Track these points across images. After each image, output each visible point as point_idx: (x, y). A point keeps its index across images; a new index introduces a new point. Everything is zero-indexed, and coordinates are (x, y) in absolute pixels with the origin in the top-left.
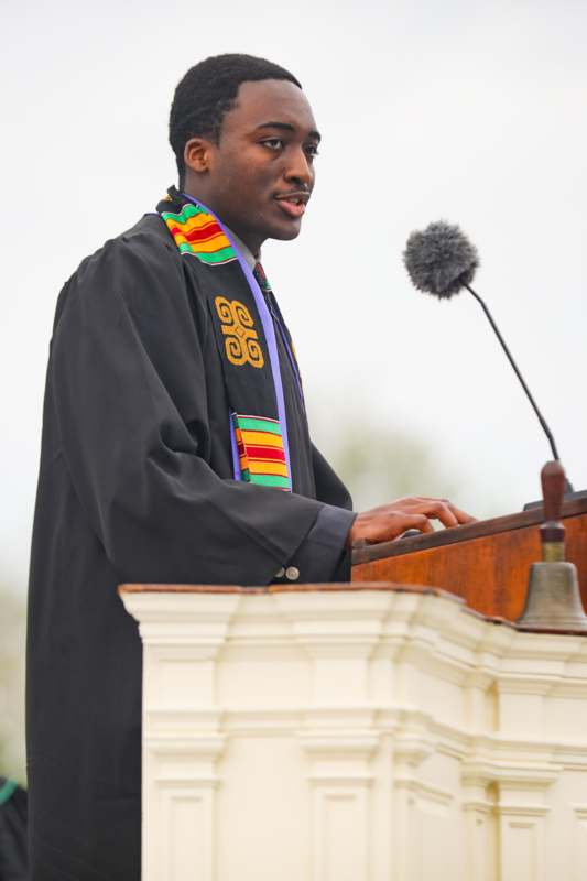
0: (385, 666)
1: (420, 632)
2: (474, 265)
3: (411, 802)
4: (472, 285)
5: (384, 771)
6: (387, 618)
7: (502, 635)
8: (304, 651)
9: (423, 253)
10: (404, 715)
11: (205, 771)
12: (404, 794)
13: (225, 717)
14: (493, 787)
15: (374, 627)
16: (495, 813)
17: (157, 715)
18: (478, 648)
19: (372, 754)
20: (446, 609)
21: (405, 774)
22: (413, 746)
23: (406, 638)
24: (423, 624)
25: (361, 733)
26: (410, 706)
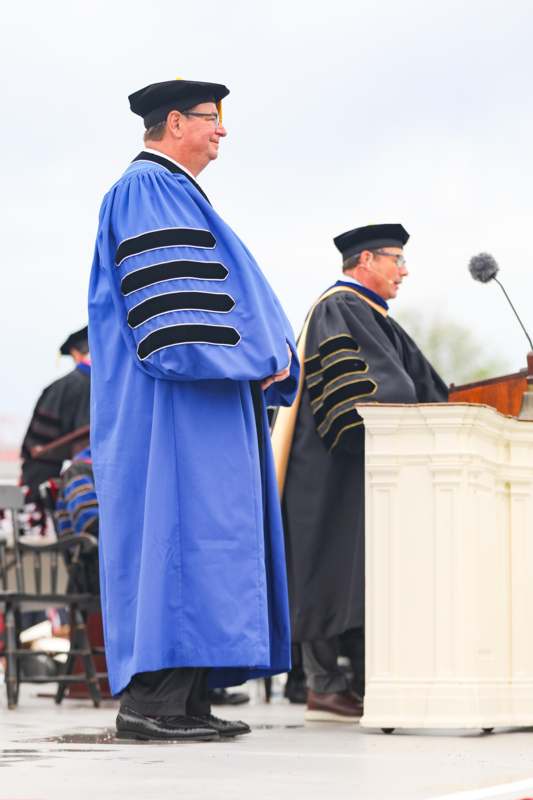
0: (464, 437)
1: (478, 422)
2: (497, 270)
3: (475, 492)
4: (497, 277)
5: (464, 479)
6: (465, 416)
7: (511, 423)
8: (431, 431)
9: (478, 264)
10: (472, 456)
12: (472, 488)
13: (399, 457)
14: (508, 485)
15: (459, 420)
16: (509, 495)
18: (502, 428)
19: (459, 473)
20: (488, 413)
21: (472, 480)
22: (476, 469)
23: (473, 425)
25: (454, 464)
26: (474, 452)
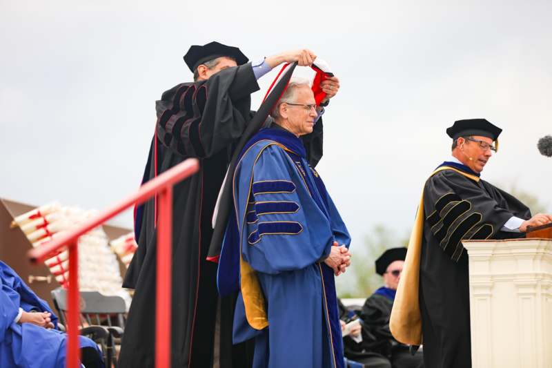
0: (538, 262)
1: (548, 251)
3: (547, 299)
5: (539, 291)
6: (538, 248)
8: (515, 257)
9: (544, 144)
10: (544, 275)
11: (487, 292)
12: (545, 297)
13: (492, 276)
15: (535, 250)
17: (473, 276)
19: (535, 286)
21: (545, 292)
22: (547, 284)
23: (544, 253)
24: (549, 249)
25: (533, 280)
26: (546, 273)
